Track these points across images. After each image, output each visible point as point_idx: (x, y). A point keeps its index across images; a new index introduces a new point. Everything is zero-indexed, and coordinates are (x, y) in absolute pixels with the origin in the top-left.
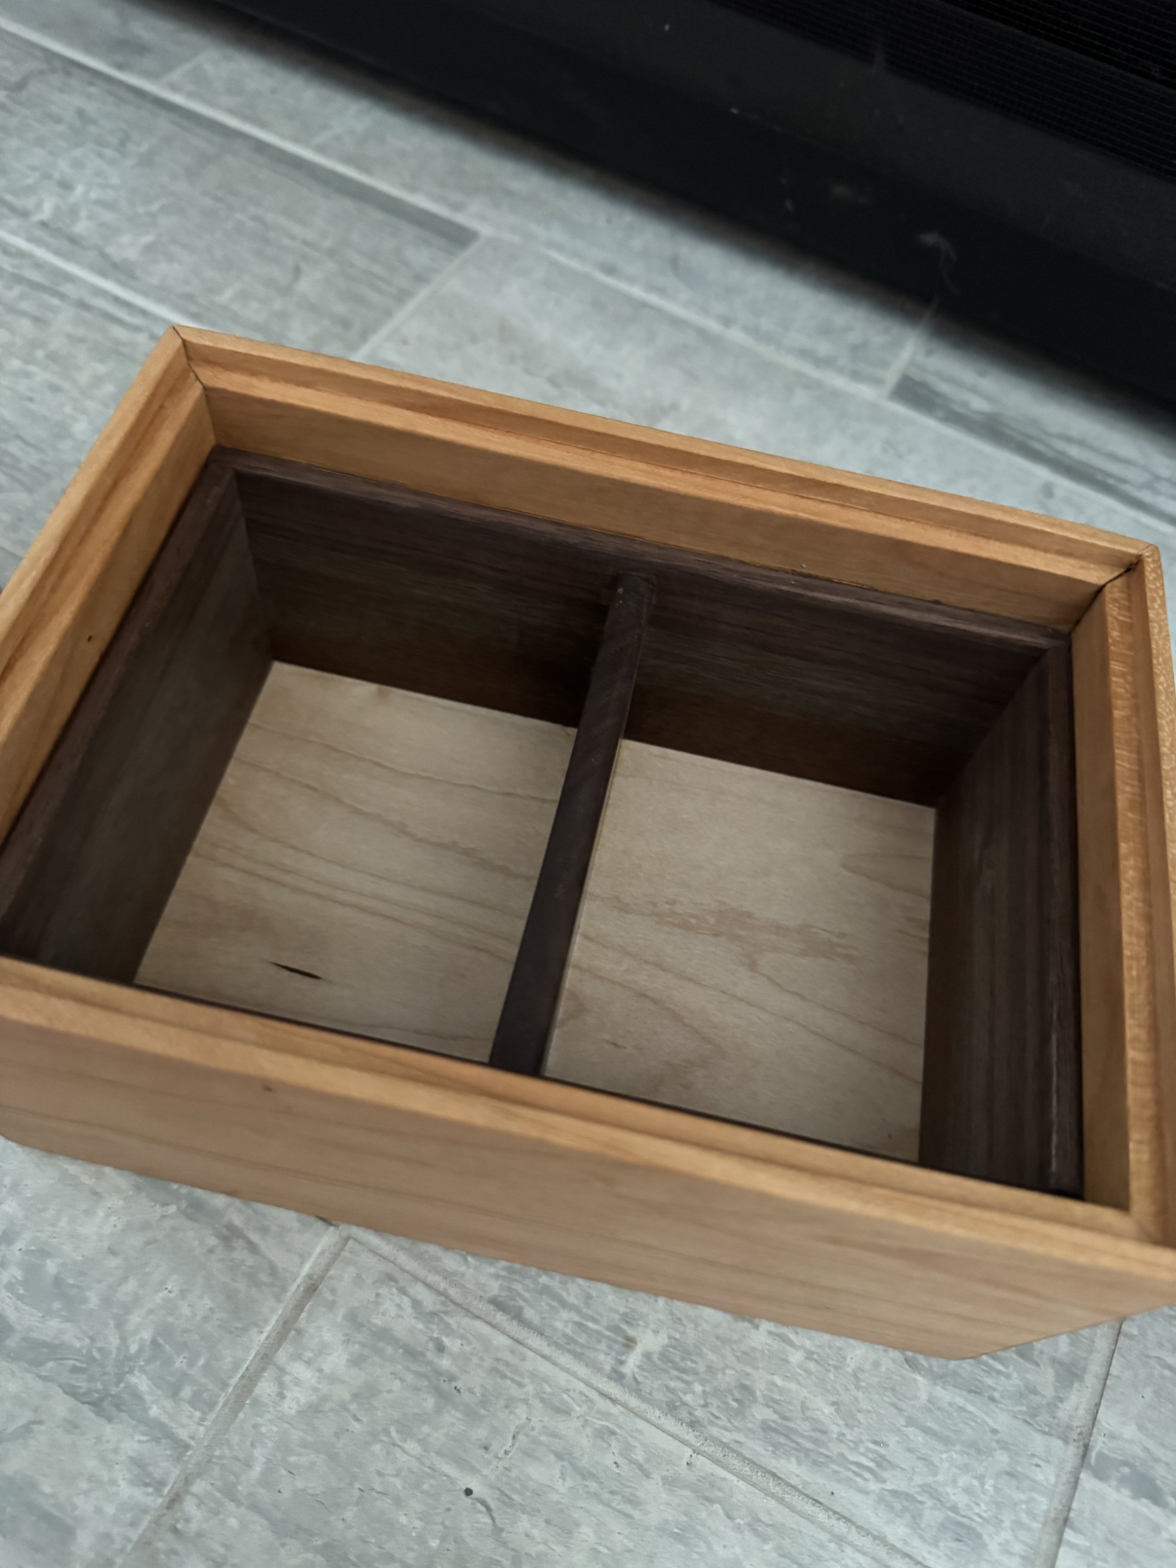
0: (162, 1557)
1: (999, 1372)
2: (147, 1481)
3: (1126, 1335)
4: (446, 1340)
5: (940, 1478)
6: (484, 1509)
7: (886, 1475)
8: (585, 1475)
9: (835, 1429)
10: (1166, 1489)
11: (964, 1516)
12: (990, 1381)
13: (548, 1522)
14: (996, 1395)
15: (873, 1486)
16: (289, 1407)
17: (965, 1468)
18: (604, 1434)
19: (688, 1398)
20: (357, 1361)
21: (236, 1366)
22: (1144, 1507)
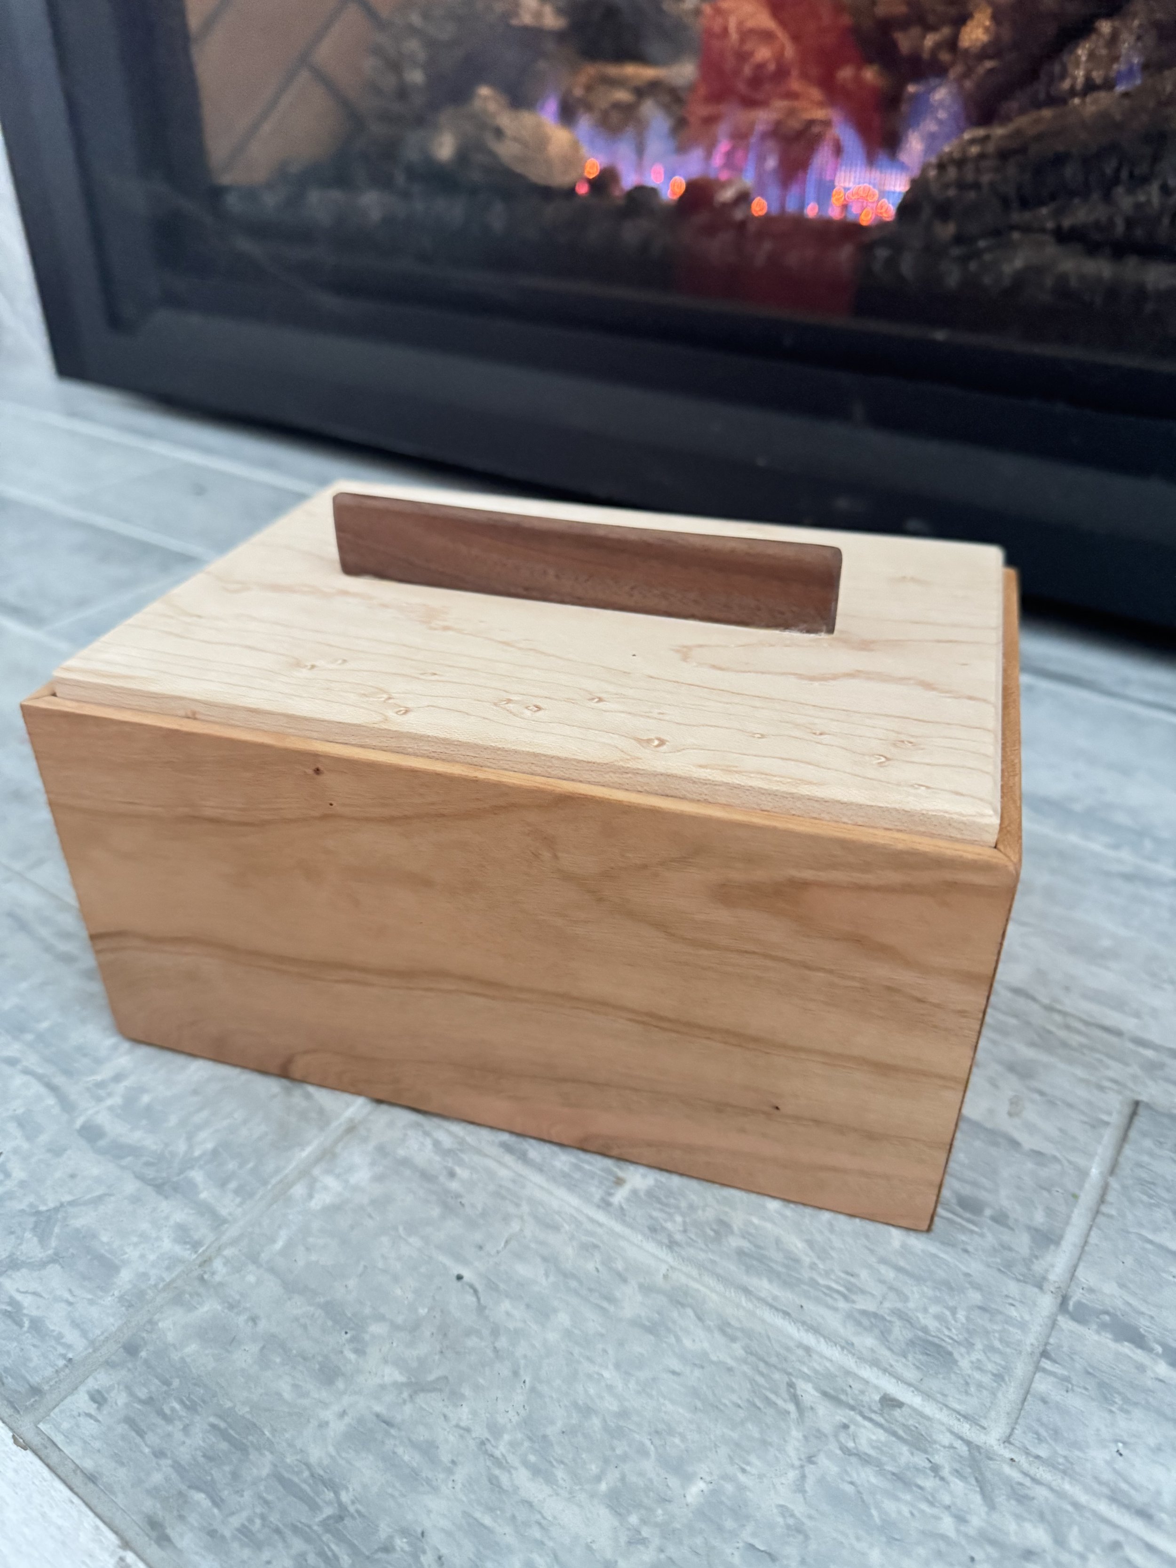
0: (187, 1296)
1: (972, 1232)
2: (187, 1240)
3: (1103, 1214)
4: (458, 1170)
5: (911, 1305)
6: (471, 1291)
7: (854, 1297)
8: (566, 1275)
9: (807, 1260)
10: (1150, 1336)
11: (934, 1336)
12: (964, 1238)
13: (528, 1306)
14: (970, 1248)
15: (842, 1304)
16: (316, 1204)
17: (937, 1300)
18: (588, 1249)
19: (669, 1225)
20: (379, 1178)
21: (277, 1171)
22: (1127, 1348)
